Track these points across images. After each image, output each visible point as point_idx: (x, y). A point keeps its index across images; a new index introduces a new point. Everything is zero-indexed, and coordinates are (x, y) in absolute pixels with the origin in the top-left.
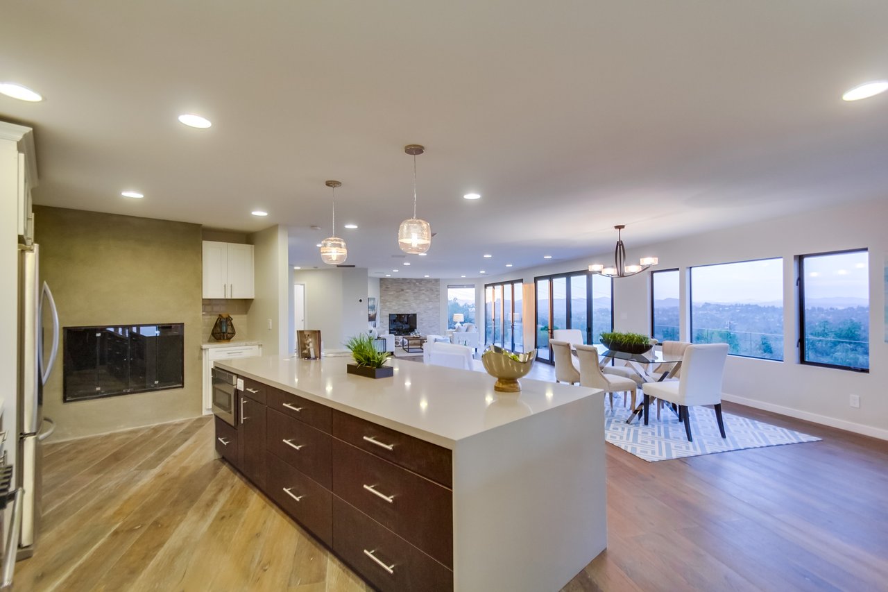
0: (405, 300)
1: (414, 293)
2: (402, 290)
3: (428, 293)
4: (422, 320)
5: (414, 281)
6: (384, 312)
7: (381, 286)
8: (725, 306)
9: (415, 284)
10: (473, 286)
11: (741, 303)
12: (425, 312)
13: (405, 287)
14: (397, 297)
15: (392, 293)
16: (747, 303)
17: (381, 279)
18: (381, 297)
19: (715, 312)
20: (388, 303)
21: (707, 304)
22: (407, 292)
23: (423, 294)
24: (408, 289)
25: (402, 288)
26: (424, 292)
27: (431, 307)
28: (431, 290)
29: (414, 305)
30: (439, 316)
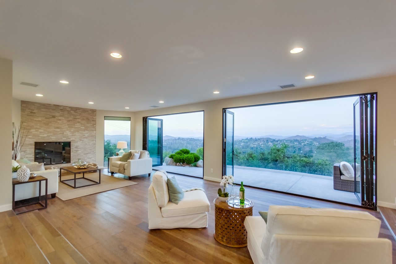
0: (58, 128)
1: (69, 121)
2: (54, 117)
3: (83, 122)
4: (76, 147)
5: (69, 109)
6: (28, 139)
7: (23, 110)
8: (185, 139)
9: (69, 112)
10: (129, 119)
11: (190, 138)
12: (81, 140)
13: (57, 114)
14: (47, 124)
15: (40, 119)
16: (191, 138)
17: (23, 102)
18: (22, 122)
19: (182, 141)
20: (33, 130)
21: (179, 138)
22: (60, 120)
23: (79, 122)
24: (60, 116)
25: (54, 114)
26: (80, 120)
27: (86, 135)
28: (88, 119)
29: (68, 133)
30: (95, 144)
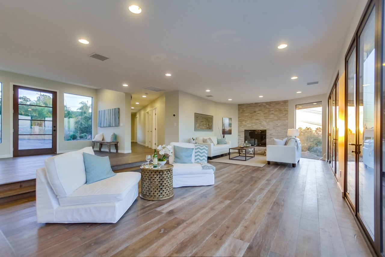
0: (257, 120)
1: (265, 114)
2: (255, 112)
3: (276, 113)
4: (271, 135)
5: (265, 104)
6: (241, 128)
7: (239, 110)
9: (265, 106)
12: (274, 128)
13: (257, 110)
14: (251, 118)
15: (247, 115)
17: (239, 105)
18: (239, 117)
20: (244, 122)
22: (259, 113)
23: (273, 114)
24: (259, 110)
25: (255, 110)
26: (273, 112)
27: (279, 124)
28: (280, 110)
29: (264, 123)
